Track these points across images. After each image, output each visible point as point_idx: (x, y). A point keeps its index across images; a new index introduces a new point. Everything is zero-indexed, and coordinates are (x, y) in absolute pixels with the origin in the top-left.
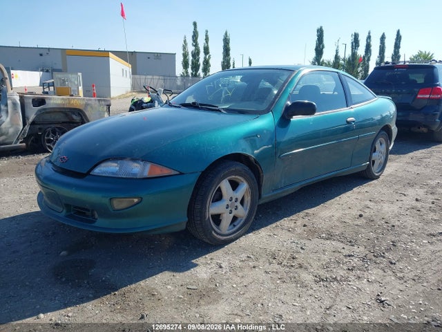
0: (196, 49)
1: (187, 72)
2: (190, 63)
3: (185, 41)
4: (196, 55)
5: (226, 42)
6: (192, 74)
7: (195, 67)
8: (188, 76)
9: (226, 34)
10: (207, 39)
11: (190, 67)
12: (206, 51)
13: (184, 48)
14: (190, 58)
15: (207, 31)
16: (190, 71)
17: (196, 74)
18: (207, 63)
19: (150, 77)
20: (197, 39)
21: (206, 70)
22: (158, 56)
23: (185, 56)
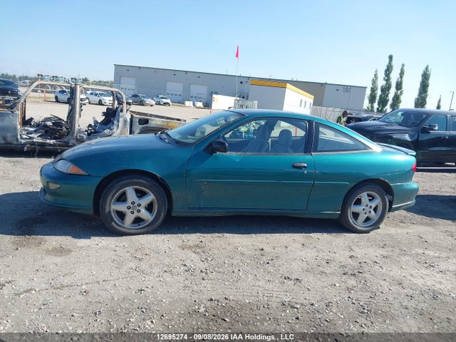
0: (387, 84)
1: (372, 107)
2: (378, 98)
3: (376, 75)
4: (386, 90)
5: (426, 76)
6: (378, 109)
7: (383, 102)
8: (372, 111)
9: (427, 68)
10: (402, 74)
11: (377, 101)
12: (399, 86)
13: (374, 82)
14: (379, 93)
15: (403, 65)
16: (376, 105)
17: (382, 110)
18: (397, 99)
19: (331, 109)
20: (390, 73)
21: (394, 106)
22: (347, 88)
23: (373, 90)
